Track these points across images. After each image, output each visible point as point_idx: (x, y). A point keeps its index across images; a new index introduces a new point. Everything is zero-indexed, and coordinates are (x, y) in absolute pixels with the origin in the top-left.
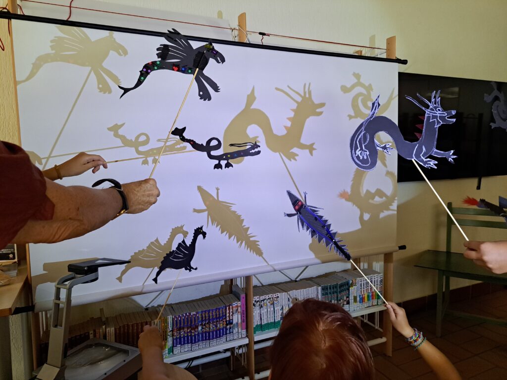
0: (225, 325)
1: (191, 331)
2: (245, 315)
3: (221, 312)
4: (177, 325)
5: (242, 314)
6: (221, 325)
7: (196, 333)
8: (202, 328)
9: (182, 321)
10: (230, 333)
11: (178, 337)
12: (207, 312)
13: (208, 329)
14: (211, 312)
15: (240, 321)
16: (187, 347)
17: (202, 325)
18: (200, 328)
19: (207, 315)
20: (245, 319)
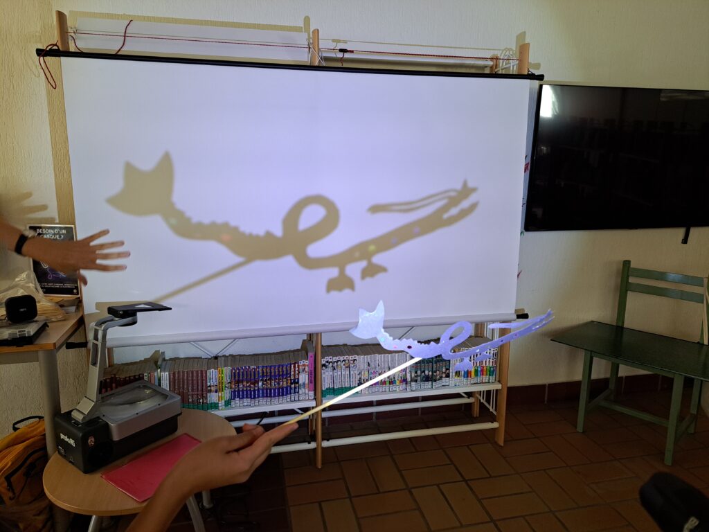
0: (289, 384)
1: (250, 386)
2: (313, 376)
3: (284, 370)
4: (235, 378)
5: (310, 374)
6: (285, 383)
7: (256, 388)
8: (263, 384)
9: (241, 373)
10: (295, 392)
11: (236, 390)
12: (268, 368)
13: (269, 386)
14: (273, 368)
15: (307, 382)
16: (246, 401)
17: (262, 380)
18: (260, 384)
19: (268, 371)
20: (313, 379)
